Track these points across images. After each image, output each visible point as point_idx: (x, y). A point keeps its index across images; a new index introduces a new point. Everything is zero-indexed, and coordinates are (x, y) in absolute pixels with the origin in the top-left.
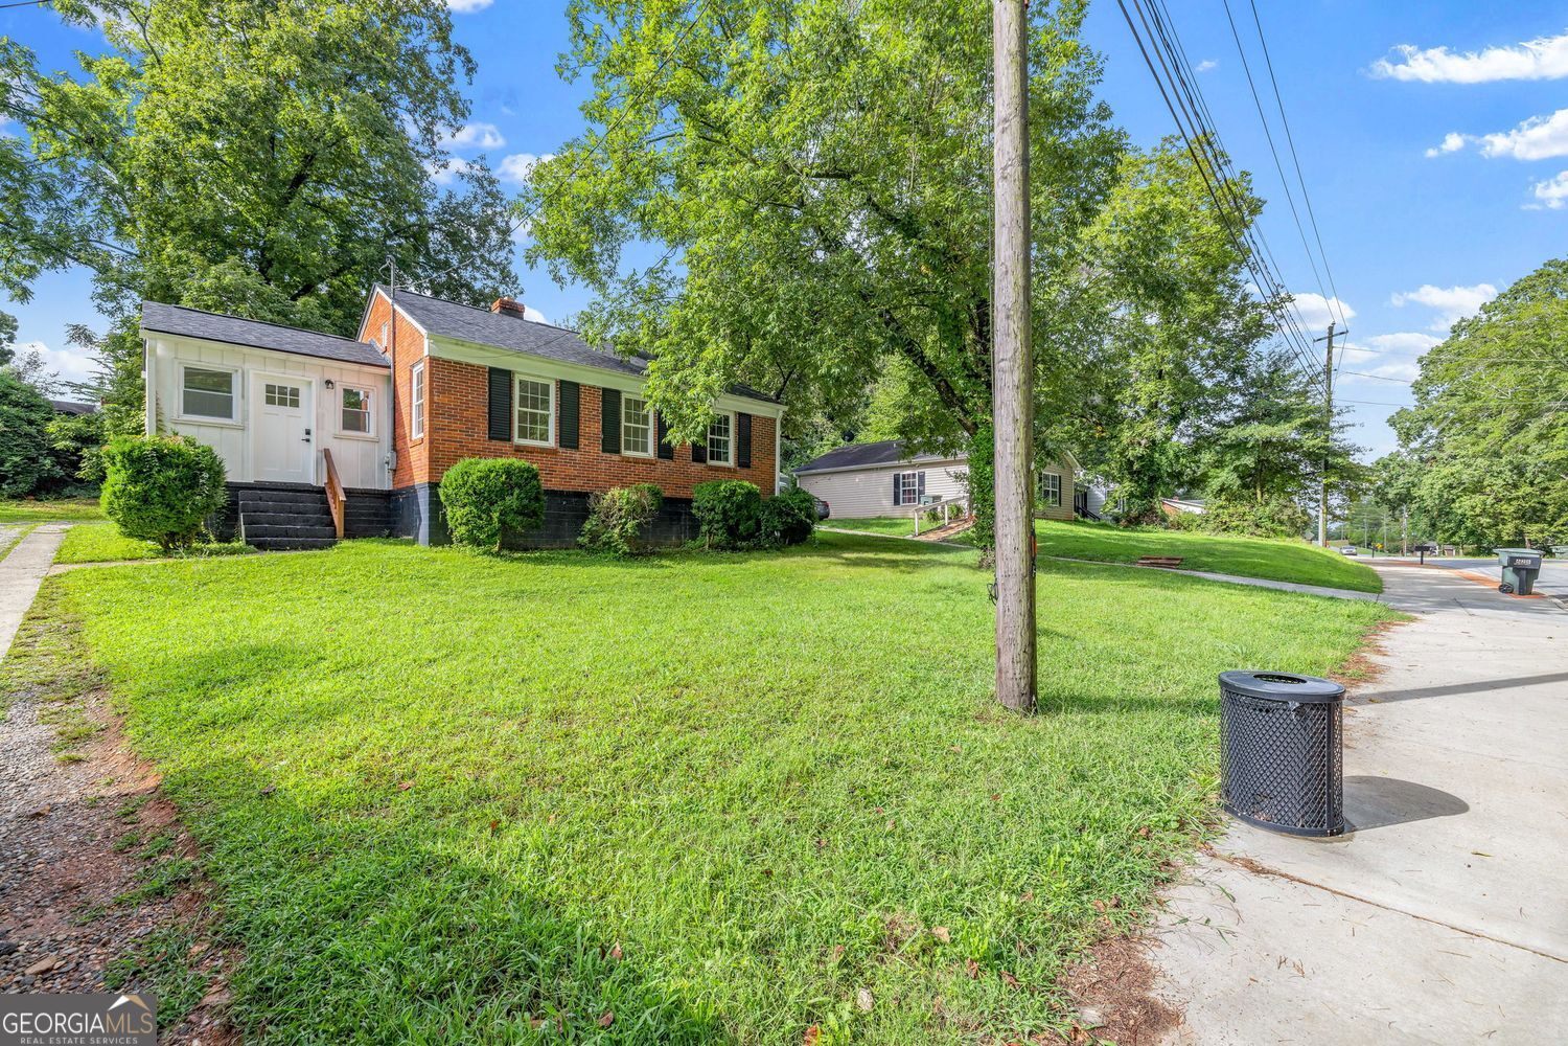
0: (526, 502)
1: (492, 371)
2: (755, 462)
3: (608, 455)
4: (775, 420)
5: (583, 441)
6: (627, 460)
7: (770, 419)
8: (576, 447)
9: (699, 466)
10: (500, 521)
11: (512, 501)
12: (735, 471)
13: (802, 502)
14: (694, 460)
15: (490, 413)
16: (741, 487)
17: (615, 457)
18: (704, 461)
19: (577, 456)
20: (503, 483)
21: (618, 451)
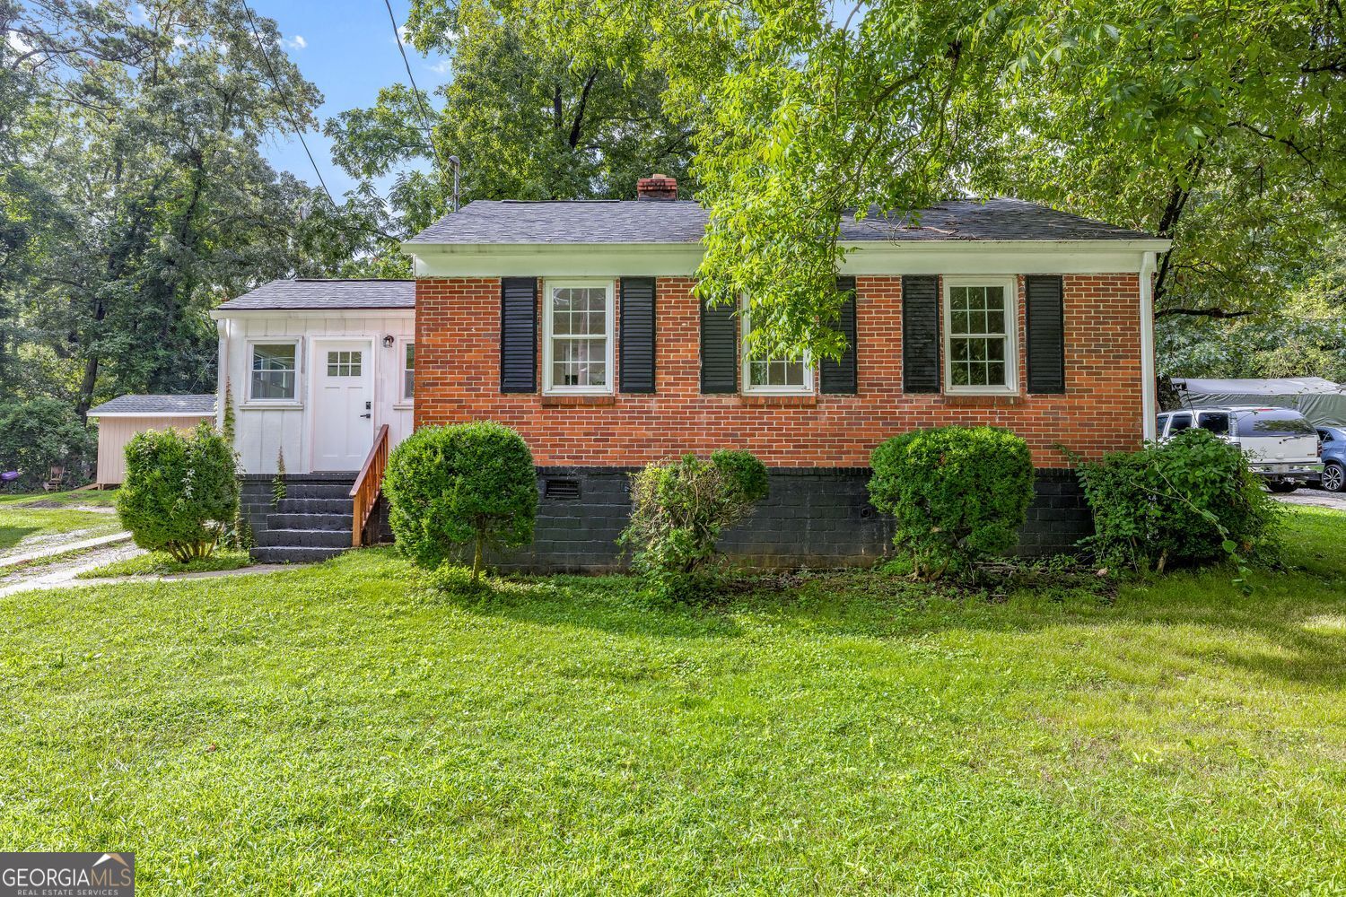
0: (475, 497)
1: (507, 282)
2: (1076, 378)
3: (713, 397)
4: (1135, 278)
5: (663, 378)
6: (754, 403)
7: (1121, 277)
8: (652, 390)
9: (922, 401)
10: (432, 531)
11: (450, 498)
12: (1020, 403)
13: (1194, 465)
14: (908, 389)
15: (503, 351)
16: (962, 442)
17: (729, 400)
18: (935, 387)
19: (653, 404)
20: (439, 467)
21: (733, 389)
